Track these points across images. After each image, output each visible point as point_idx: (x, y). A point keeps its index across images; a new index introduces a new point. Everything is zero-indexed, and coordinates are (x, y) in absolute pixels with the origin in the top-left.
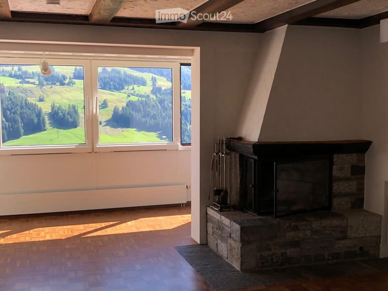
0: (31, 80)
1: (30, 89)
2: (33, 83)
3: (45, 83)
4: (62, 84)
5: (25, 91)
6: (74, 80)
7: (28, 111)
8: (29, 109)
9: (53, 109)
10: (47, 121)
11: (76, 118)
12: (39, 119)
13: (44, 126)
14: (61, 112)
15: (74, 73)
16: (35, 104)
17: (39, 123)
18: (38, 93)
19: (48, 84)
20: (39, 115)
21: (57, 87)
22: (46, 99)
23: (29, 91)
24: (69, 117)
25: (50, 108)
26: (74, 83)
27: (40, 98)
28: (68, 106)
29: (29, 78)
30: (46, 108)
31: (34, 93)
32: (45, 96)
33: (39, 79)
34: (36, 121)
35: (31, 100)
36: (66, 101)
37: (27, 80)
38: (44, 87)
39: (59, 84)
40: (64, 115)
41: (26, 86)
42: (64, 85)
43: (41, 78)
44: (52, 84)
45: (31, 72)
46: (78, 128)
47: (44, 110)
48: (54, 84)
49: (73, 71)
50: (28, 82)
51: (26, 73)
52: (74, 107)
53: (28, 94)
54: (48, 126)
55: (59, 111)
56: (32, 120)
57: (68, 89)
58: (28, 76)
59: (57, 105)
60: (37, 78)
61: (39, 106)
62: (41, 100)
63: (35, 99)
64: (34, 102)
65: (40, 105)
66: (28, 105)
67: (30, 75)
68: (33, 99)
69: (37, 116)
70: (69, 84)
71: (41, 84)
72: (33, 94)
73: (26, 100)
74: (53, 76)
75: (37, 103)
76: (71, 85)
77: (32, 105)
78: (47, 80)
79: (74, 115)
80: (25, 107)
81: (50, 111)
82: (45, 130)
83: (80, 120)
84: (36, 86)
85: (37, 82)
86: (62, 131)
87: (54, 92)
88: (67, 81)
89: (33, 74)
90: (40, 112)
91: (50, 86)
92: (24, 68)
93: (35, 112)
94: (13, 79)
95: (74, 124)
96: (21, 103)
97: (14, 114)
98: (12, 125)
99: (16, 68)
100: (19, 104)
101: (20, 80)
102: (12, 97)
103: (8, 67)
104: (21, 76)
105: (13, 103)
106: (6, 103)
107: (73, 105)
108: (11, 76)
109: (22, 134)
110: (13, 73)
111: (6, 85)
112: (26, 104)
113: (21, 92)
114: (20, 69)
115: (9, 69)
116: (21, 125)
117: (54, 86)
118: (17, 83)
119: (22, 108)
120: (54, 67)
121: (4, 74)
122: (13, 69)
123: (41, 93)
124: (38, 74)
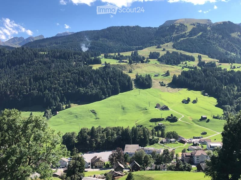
0: (125, 61)
1: (124, 66)
2: (126, 62)
3: (133, 62)
4: (142, 62)
5: (121, 67)
6: (149, 60)
7: (123, 79)
8: (123, 77)
9: (137, 77)
10: (134, 85)
11: (150, 82)
12: (129, 83)
13: (132, 87)
15: (149, 56)
16: (127, 75)
17: (129, 85)
19: (134, 62)
20: (129, 80)
21: (140, 64)
22: (133, 71)
23: (123, 67)
24: (146, 81)
25: (135, 77)
26: (149, 61)
27: (129, 71)
28: (145, 75)
29: (124, 59)
30: (133, 76)
32: (133, 69)
33: (129, 60)
34: (127, 84)
36: (144, 72)
37: (123, 60)
38: (132, 64)
39: (140, 62)
40: (143, 80)
41: (122, 64)
42: (144, 63)
43: (130, 59)
44: (136, 62)
45: (125, 56)
46: (151, 88)
47: (132, 78)
48: (138, 62)
49: (149, 54)
50: (123, 62)
51: (122, 56)
52: (149, 76)
53: (123, 69)
54: (134, 87)
55: (140, 78)
56: (125, 84)
57: (145, 65)
58: (123, 58)
59: (139, 75)
61: (129, 76)
62: (130, 72)
64: (126, 73)
65: (130, 75)
67: (124, 57)
68: (126, 71)
69: (127, 82)
70: (146, 62)
71: (130, 63)
72: (126, 68)
73: (122, 72)
74: (137, 57)
75: (128, 74)
76: (148, 62)
77: (125, 75)
78: (134, 60)
79: (149, 80)
80: (121, 76)
81: (135, 78)
82: (132, 90)
83: (153, 83)
84: (127, 64)
85: (128, 62)
86: (142, 90)
87: (138, 67)
88: (145, 61)
89: (126, 56)
90: (130, 78)
91: (136, 64)
92: (121, 54)
93: (127, 79)
94: (115, 60)
95: (149, 86)
96: (119, 74)
97: (115, 80)
98: (114, 87)
99: (117, 54)
100: (118, 75)
101: (119, 61)
102: (114, 71)
103: (113, 53)
104: (120, 58)
105: (115, 74)
106: (111, 74)
107: (148, 74)
108: (114, 58)
109: (119, 92)
110: (115, 57)
111: (111, 64)
112: (122, 75)
113: (120, 68)
114: (119, 55)
115: (113, 54)
116: (119, 86)
117: (137, 63)
118: (117, 62)
119: (119, 77)
120: (138, 52)
121: (110, 57)
122: (115, 55)
123: (130, 68)
124: (129, 56)
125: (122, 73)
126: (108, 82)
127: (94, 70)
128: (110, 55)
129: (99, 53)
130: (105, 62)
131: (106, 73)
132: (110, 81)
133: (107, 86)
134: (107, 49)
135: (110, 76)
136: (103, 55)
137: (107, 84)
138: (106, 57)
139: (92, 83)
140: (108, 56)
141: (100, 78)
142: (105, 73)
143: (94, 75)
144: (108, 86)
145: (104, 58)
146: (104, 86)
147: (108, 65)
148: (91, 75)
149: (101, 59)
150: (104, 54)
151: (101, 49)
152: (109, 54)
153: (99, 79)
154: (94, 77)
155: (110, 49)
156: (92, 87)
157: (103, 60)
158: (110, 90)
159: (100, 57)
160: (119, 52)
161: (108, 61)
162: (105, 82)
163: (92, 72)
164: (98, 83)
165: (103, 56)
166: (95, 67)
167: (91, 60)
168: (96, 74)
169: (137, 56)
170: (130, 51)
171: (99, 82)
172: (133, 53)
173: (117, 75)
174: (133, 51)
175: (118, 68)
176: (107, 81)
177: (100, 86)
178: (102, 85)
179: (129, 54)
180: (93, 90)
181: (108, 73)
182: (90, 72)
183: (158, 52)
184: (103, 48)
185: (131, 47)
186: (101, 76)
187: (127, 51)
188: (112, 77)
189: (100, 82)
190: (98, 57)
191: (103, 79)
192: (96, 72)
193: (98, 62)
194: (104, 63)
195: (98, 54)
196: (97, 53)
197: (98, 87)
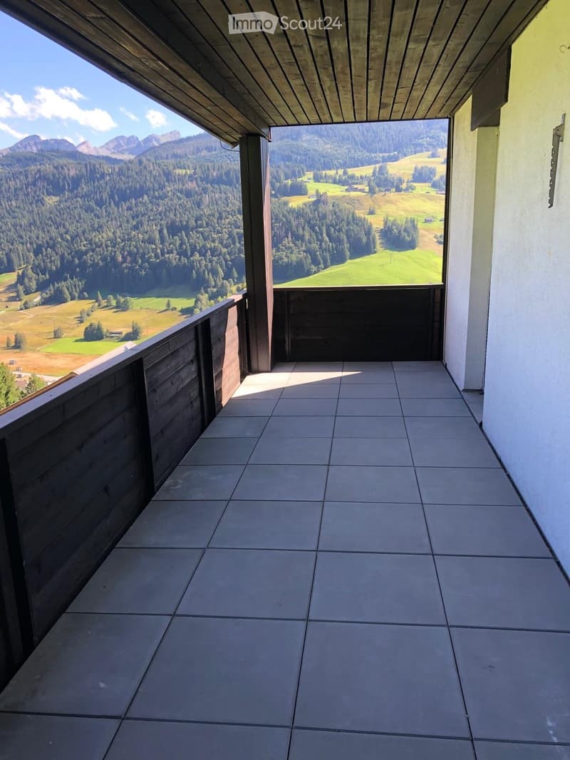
0: (359, 187)
1: (358, 198)
2: (362, 191)
3: (377, 189)
4: (398, 190)
5: (352, 201)
6: (415, 184)
7: (356, 228)
8: (357, 224)
9: (386, 224)
10: (378, 241)
11: (414, 236)
12: (368, 238)
13: (374, 247)
14: (397, 229)
15: (414, 175)
16: (364, 219)
17: (368, 244)
18: (368, 203)
19: (380, 191)
20: (368, 233)
21: (392, 194)
22: (378, 211)
23: (356, 202)
24: (406, 234)
25: (382, 223)
26: (413, 188)
27: (370, 209)
28: (405, 220)
29: (357, 184)
30: (377, 223)
31: (364, 204)
32: (376, 207)
33: (369, 186)
34: (364, 240)
35: (360, 213)
36: (402, 213)
37: (356, 186)
38: (376, 195)
39: (394, 190)
40: (399, 232)
41: (353, 194)
42: (401, 191)
43: (372, 184)
44: (385, 191)
45: (359, 176)
46: (417, 249)
47: (374, 226)
48: (388, 190)
49: (412, 172)
50: (356, 190)
51: (352, 177)
52: (413, 221)
53: (356, 205)
54: (378, 247)
55: (394, 227)
56: (360, 239)
57: (404, 197)
58: (356, 181)
59: (391, 219)
60: (366, 183)
61: (369, 221)
62: (371, 213)
63: (364, 211)
64: (363, 216)
65: (370, 218)
66: (356, 221)
67: (358, 179)
68: (362, 211)
69: (366, 234)
70: (406, 190)
71: (372, 191)
72: (361, 205)
73: (353, 213)
74: (386, 180)
75: (366, 216)
76: (410, 190)
77: (360, 219)
78: (379, 186)
79: (412, 232)
80: (352, 223)
81: (382, 227)
82: (375, 252)
83: (420, 239)
84: (365, 194)
85: (367, 189)
86: (397, 254)
87: (388, 202)
88: (404, 186)
89: (362, 177)
90: (370, 228)
91: (383, 193)
92: (350, 171)
93: (364, 229)
94: (338, 186)
95: (412, 245)
96: (348, 218)
97: (339, 232)
98: (337, 246)
99: (341, 172)
100: (345, 218)
101: (346, 187)
102: (337, 210)
103: (331, 169)
104: (347, 182)
105: (338, 217)
106: (330, 218)
107: (411, 218)
108: (335, 182)
109: (348, 257)
110: (338, 178)
111: (329, 194)
112: (354, 219)
113: (348, 203)
114: (345, 173)
115: (332, 173)
116: (346, 245)
117: (387, 192)
118: (343, 191)
119: (348, 224)
120: (388, 167)
121: (326, 179)
122: (337, 173)
123: (372, 203)
124: (368, 177)
125: (353, 216)
126: (325, 235)
127: (292, 211)
128: (326, 174)
129: (303, 170)
130: (317, 191)
131: (318, 215)
132: (328, 235)
133: (321, 245)
134: (319, 160)
135: (328, 221)
136: (310, 175)
137: (321, 241)
138: (317, 179)
139: (290, 239)
140: (321, 178)
141: (306, 226)
142: (316, 215)
143: (293, 220)
144: (323, 244)
145: (312, 181)
146: (315, 246)
147: (323, 198)
148: (287, 219)
149: (307, 183)
150: (312, 173)
151: (306, 160)
152: (324, 172)
153: (303, 229)
154: (294, 223)
155: (324, 161)
156: (290, 248)
157: (312, 187)
158: (328, 255)
159: (304, 179)
160: (345, 166)
161: (323, 188)
162: (317, 236)
163: (289, 213)
164: (302, 238)
165: (312, 176)
166: (296, 202)
167: (286, 185)
168: (297, 217)
169: (386, 175)
170: (370, 164)
171: (303, 235)
172: (378, 170)
173: (343, 220)
174: (378, 165)
175: (346, 204)
176: (322, 235)
177: (306, 245)
178: (310, 243)
179: (367, 171)
180: (292, 253)
181: (324, 217)
182: (285, 212)
183: (433, 166)
184: (309, 158)
185: (373, 155)
186: (309, 222)
187: (363, 165)
188: (332, 225)
189: (307, 237)
190: (300, 179)
191: (312, 228)
192: (299, 214)
193: (299, 190)
194: (315, 194)
195: (299, 172)
196: (297, 169)
197: (302, 246)
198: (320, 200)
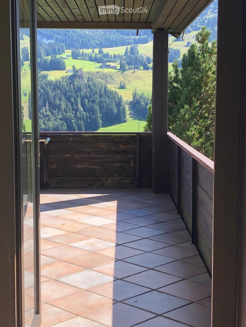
0: (112, 64)
1: (111, 74)
2: (114, 68)
3: (127, 67)
5: (105, 77)
8: (109, 97)
9: (134, 97)
10: (128, 112)
12: (119, 109)
13: (124, 117)
14: (144, 101)
16: (115, 92)
17: (118, 113)
18: (119, 78)
19: (130, 69)
20: (119, 104)
21: (141, 71)
22: (128, 86)
23: (109, 77)
25: (132, 96)
27: (120, 84)
29: (110, 62)
30: (126, 96)
31: (115, 79)
32: (127, 82)
33: (121, 64)
34: (115, 110)
35: (111, 87)
36: (148, 88)
37: (108, 64)
38: (126, 72)
39: (142, 68)
40: (146, 104)
41: (106, 70)
42: (148, 69)
43: (123, 61)
44: (135, 68)
45: (113, 55)
47: (124, 99)
48: (137, 68)
50: (109, 67)
51: (107, 55)
53: (109, 80)
54: (128, 117)
55: (142, 100)
56: (111, 110)
58: (109, 59)
59: (140, 93)
60: (118, 61)
61: (119, 94)
62: (122, 87)
63: (115, 86)
64: (114, 90)
65: (121, 92)
66: (108, 93)
67: (111, 58)
68: (113, 85)
69: (117, 106)
71: (123, 69)
72: (113, 80)
73: (105, 87)
74: (136, 59)
75: (118, 90)
77: (111, 92)
78: (129, 64)
80: (104, 96)
81: (131, 100)
82: (125, 121)
84: (117, 71)
85: (118, 67)
87: (137, 78)
88: (151, 65)
89: (115, 56)
90: (120, 100)
91: (133, 71)
92: (105, 51)
93: (115, 101)
94: (93, 63)
96: (100, 91)
97: (92, 103)
98: (90, 116)
99: (97, 51)
100: (98, 91)
101: (100, 64)
102: (91, 84)
103: (88, 49)
104: (102, 60)
105: (91, 90)
106: (85, 90)
108: (91, 59)
109: (100, 126)
110: (94, 56)
111: (85, 70)
112: (106, 92)
113: (101, 78)
114: (101, 52)
115: (89, 51)
116: (99, 115)
117: (136, 70)
118: (97, 68)
119: (101, 96)
120: (138, 48)
121: (83, 57)
122: (93, 52)
123: (123, 79)
124: (121, 56)
125: (105, 89)
126: (79, 105)
127: (50, 83)
128: (83, 52)
129: (62, 48)
130: (74, 67)
131: (74, 88)
132: (83, 105)
133: (76, 114)
134: (78, 40)
135: (83, 93)
136: (69, 52)
137: (77, 110)
138: (75, 56)
139: (48, 108)
140: (79, 55)
141: (63, 98)
142: (72, 88)
143: (50, 92)
144: (78, 113)
145: (70, 58)
146: (71, 114)
147: (79, 73)
148: (44, 90)
149: (65, 60)
150: (70, 51)
151: (66, 39)
152: (81, 51)
153: (60, 99)
154: (51, 95)
155: (83, 41)
156: (47, 116)
157: (70, 63)
158: (82, 123)
159: (64, 55)
160: (101, 46)
161: (79, 64)
162: (72, 106)
163: (47, 86)
164: (59, 107)
165: (70, 54)
166: (54, 76)
167: (45, 61)
168: (54, 89)
169: (136, 55)
170: (122, 44)
171: (60, 105)
172: (129, 50)
173: (96, 93)
174: (129, 46)
175: (99, 79)
176: (77, 105)
177: (62, 114)
178: (66, 112)
179: (120, 51)
180: (49, 120)
181: (79, 89)
182: (43, 85)
183: (178, 48)
184: (69, 38)
185: (125, 37)
186: (65, 94)
187: (117, 46)
188: (86, 97)
189: (63, 107)
190: (59, 56)
191: (68, 99)
192: (56, 86)
193: (58, 66)
194: (72, 69)
195: (59, 50)
196: (57, 47)
197: (58, 114)
198: (76, 75)
